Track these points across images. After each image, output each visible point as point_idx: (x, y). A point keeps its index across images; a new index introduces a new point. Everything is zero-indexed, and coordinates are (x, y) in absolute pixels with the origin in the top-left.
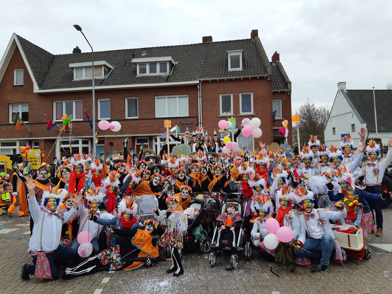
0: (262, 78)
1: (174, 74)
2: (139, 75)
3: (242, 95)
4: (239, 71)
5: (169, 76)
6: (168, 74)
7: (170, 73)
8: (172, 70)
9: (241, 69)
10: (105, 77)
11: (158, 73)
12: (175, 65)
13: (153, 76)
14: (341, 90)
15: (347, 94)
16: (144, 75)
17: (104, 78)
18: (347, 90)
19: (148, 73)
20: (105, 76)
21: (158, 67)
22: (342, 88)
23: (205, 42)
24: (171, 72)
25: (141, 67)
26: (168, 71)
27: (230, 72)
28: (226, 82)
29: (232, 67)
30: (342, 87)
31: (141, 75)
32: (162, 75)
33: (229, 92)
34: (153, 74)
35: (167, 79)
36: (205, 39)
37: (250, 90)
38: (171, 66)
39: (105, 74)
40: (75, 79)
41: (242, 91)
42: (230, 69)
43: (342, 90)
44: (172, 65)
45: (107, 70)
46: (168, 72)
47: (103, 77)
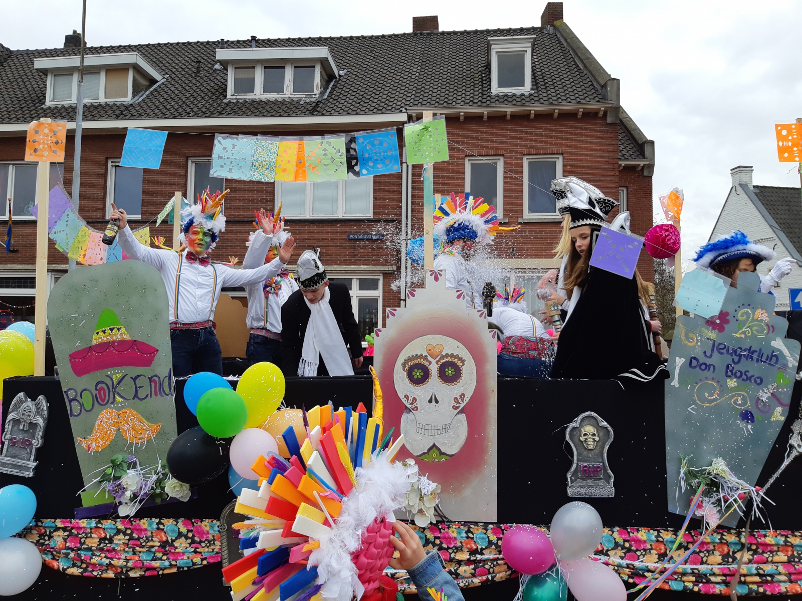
0: (591, 116)
1: (333, 96)
2: (234, 97)
3: (529, 162)
4: (523, 95)
5: (318, 102)
6: (317, 96)
7: (322, 94)
8: (328, 88)
9: (527, 88)
10: (134, 100)
11: (288, 92)
12: (337, 76)
13: (273, 100)
14: (740, 185)
15: (756, 194)
16: (249, 96)
17: (130, 103)
18: (754, 187)
19: (258, 93)
20: (136, 98)
21: (289, 74)
22: (744, 181)
23: (419, 32)
24: (326, 92)
25: (239, 76)
26: (317, 89)
27: (497, 96)
28: (485, 122)
29: (500, 85)
30: (744, 178)
31: (238, 97)
32: (300, 100)
33: (494, 152)
34: (273, 96)
35: (314, 109)
36: (418, 22)
37: (554, 150)
38: (325, 77)
39: (136, 92)
40: (49, 102)
41: (531, 151)
42: (495, 89)
43: (743, 186)
44: (329, 76)
45: (144, 83)
46: (317, 91)
47: (128, 99)
